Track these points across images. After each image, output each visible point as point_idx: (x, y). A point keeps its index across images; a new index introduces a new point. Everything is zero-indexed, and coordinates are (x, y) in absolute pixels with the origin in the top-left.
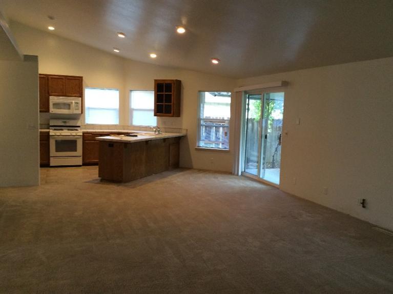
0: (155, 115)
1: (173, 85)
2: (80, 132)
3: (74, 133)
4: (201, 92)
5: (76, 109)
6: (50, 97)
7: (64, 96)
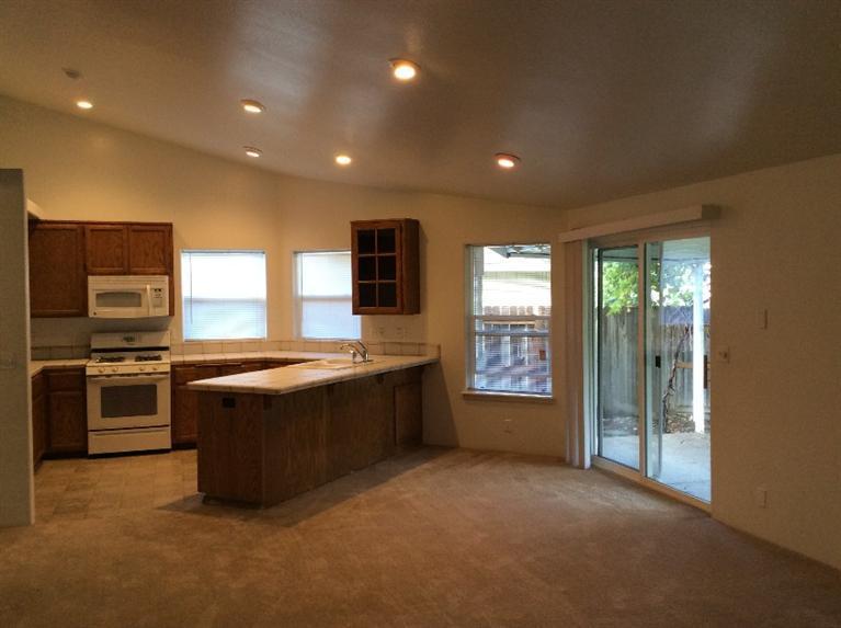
0: (355, 313)
1: (397, 232)
2: (164, 364)
3: (149, 366)
4: (471, 247)
5: (155, 306)
6: (90, 278)
7: (125, 274)
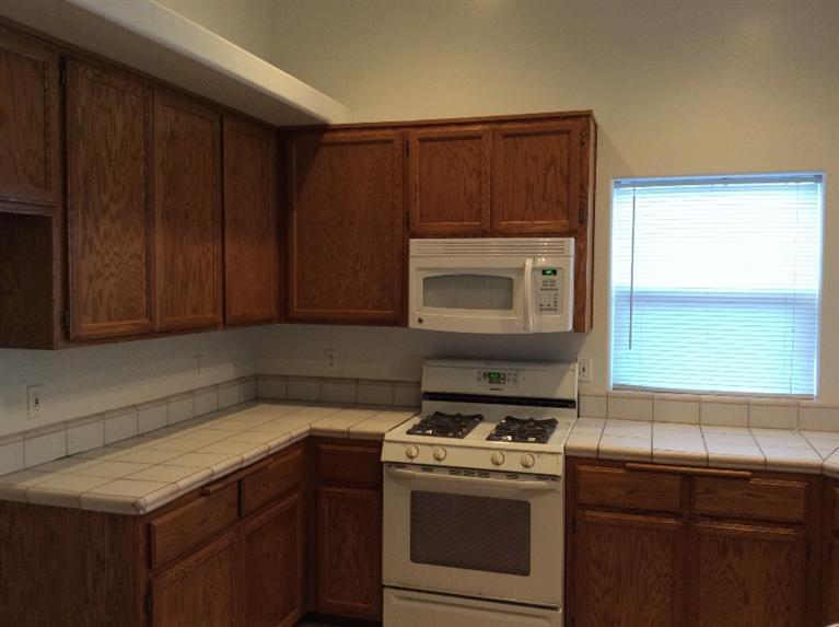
2: (548, 455)
5: (542, 309)
6: (413, 242)
7: (484, 234)
